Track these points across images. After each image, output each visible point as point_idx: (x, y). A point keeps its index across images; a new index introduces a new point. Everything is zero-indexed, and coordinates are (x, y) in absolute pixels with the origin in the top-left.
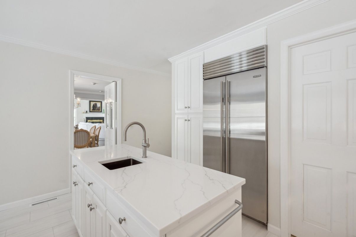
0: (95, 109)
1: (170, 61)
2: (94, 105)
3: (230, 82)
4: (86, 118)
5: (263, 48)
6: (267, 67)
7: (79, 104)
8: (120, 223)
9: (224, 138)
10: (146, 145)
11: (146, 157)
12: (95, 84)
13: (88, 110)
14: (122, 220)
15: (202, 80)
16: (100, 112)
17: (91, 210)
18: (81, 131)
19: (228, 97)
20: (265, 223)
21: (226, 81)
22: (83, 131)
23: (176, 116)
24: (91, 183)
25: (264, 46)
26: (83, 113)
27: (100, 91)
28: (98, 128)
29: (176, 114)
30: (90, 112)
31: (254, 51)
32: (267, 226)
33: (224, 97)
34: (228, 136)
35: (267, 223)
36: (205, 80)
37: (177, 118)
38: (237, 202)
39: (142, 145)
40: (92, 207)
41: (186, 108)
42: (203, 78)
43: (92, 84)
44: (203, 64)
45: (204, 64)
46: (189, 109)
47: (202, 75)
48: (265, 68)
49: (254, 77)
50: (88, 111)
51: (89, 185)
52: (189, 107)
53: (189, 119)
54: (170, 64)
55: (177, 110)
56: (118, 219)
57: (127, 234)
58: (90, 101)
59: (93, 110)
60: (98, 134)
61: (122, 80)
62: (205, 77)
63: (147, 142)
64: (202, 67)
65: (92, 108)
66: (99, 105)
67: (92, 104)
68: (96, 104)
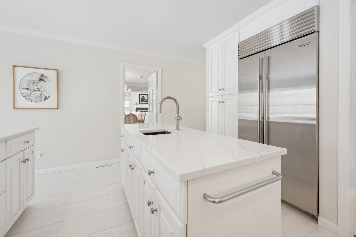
0: (143, 101)
1: (204, 47)
2: (142, 98)
3: (269, 57)
4: (137, 108)
5: (314, 10)
6: (319, 32)
7: (130, 94)
8: (150, 174)
9: (262, 121)
10: (179, 118)
11: (179, 130)
12: (142, 77)
13: (138, 101)
14: (151, 173)
15: (237, 60)
16: (147, 103)
17: (131, 169)
18: (131, 115)
19: (267, 73)
20: (315, 214)
21: (265, 56)
22: (132, 115)
23: (210, 99)
24: (131, 146)
25: (314, 7)
26: (135, 104)
27: (146, 84)
28: (144, 114)
29: (210, 97)
30: (139, 103)
31: (299, 17)
32: (317, 220)
33: (262, 75)
34: (267, 120)
35: (318, 216)
36: (240, 59)
37: (211, 101)
38: (274, 173)
39: (176, 119)
40: (132, 167)
41: (221, 90)
42: (238, 58)
43: (140, 77)
44: (238, 44)
45: (240, 43)
46: (223, 91)
47: (237, 54)
48: (316, 34)
49: (300, 46)
50: (138, 103)
51: (130, 148)
52: (223, 89)
53: (223, 101)
54: (204, 49)
55: (211, 93)
56: (148, 171)
57: (155, 187)
58: (140, 95)
59: (142, 101)
60: (143, 119)
61: (162, 69)
62: (241, 57)
63: (180, 116)
64: (237, 47)
65: (141, 100)
66: (146, 97)
67: (141, 96)
68: (144, 97)
